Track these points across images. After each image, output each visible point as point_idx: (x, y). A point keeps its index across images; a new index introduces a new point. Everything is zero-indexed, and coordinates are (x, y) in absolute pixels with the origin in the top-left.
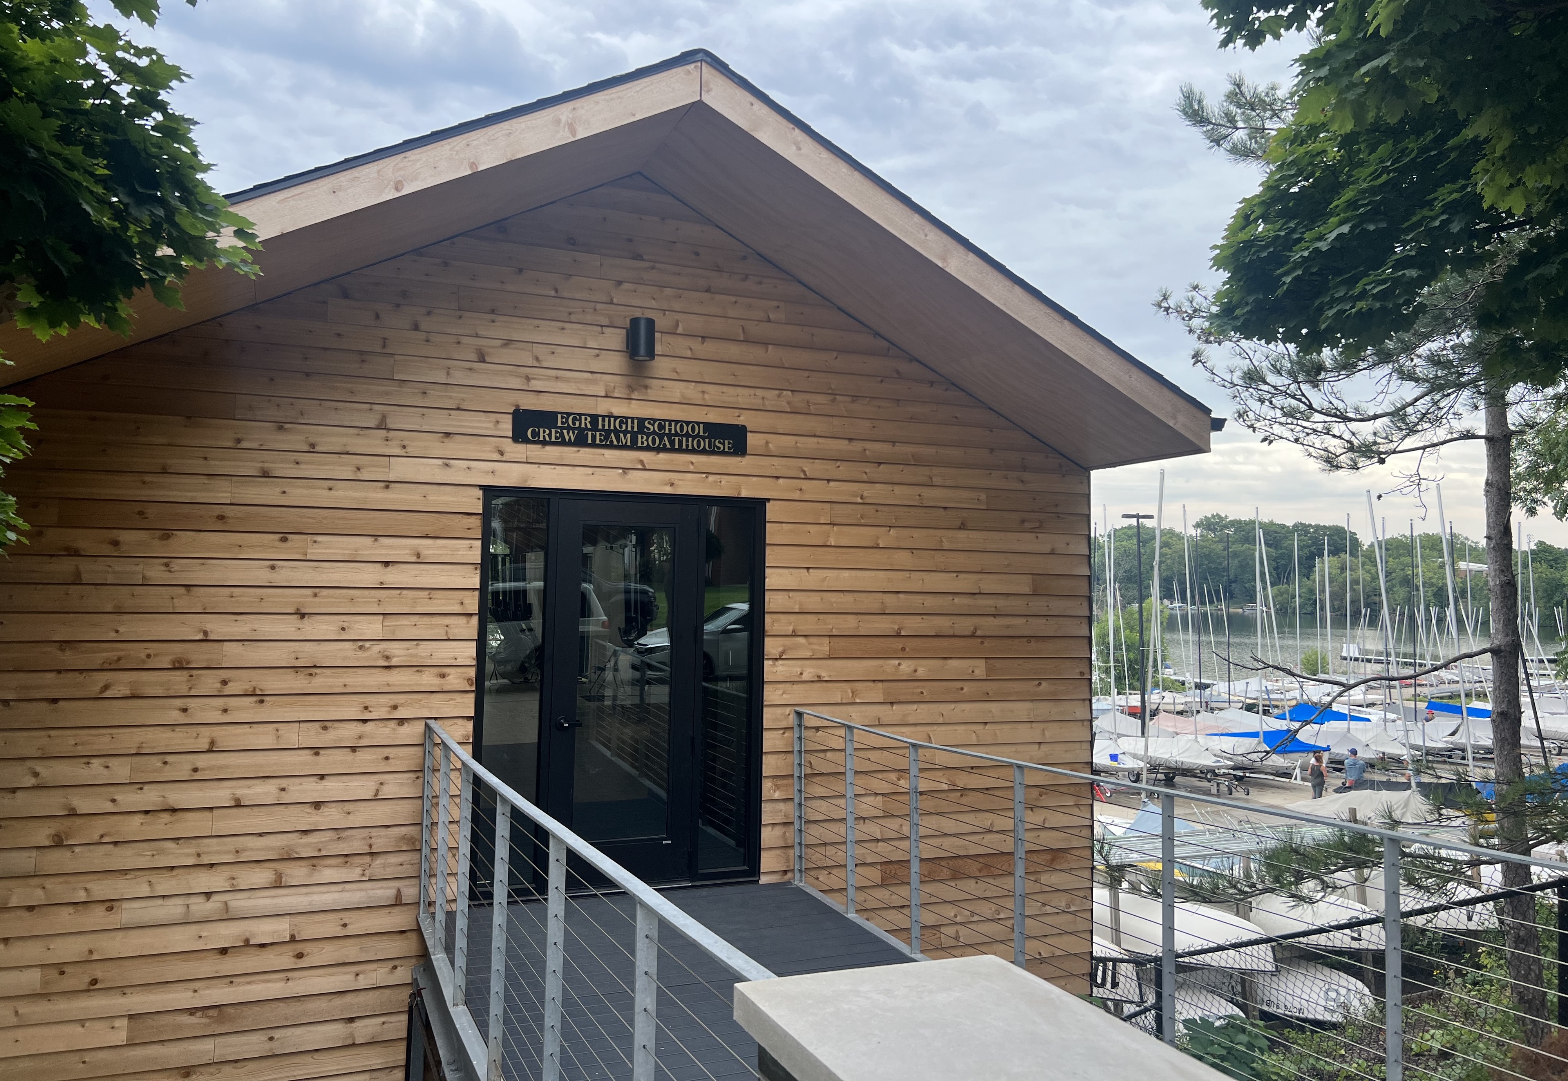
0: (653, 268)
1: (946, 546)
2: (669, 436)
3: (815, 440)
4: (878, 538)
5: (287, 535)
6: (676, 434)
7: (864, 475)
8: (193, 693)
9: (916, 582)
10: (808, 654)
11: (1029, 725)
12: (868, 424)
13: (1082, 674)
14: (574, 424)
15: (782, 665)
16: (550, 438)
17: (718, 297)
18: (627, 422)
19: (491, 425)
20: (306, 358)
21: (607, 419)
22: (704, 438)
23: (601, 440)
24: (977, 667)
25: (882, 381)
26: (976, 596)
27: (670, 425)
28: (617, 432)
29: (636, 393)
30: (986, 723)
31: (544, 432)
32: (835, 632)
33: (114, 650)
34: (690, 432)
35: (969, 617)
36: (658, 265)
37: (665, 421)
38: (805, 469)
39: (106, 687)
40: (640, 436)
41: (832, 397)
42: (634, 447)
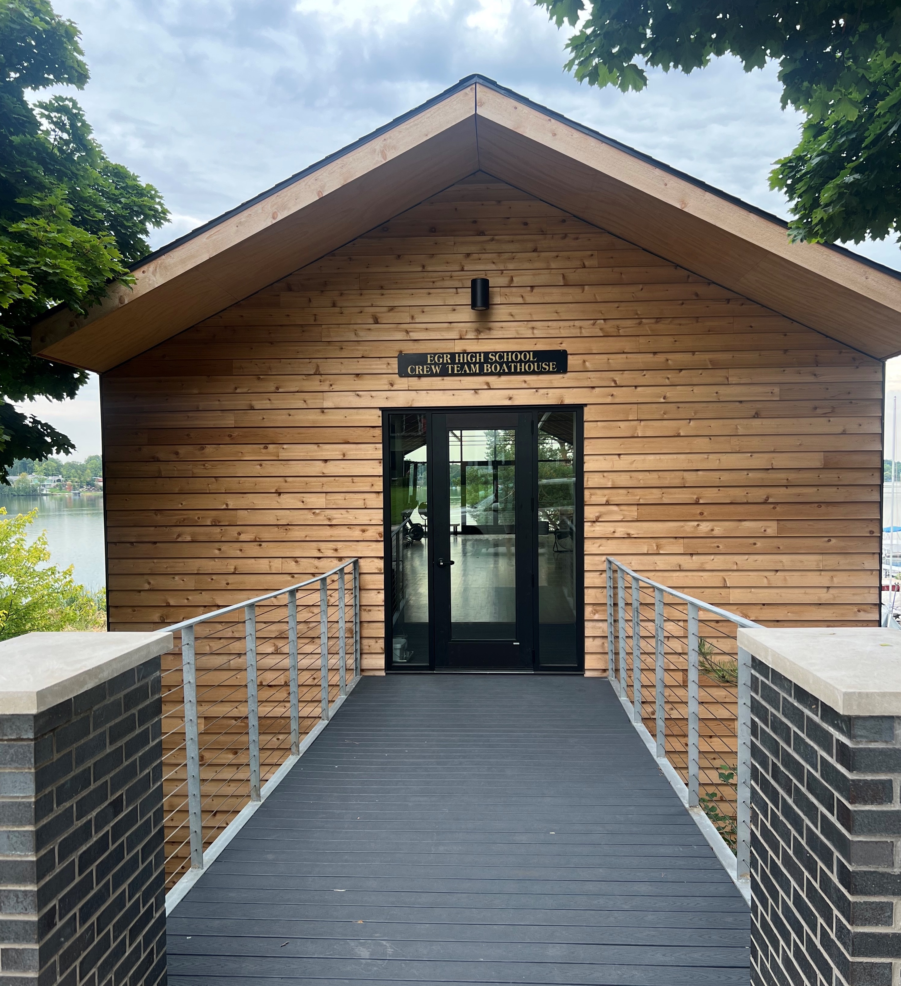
0: (492, 240)
1: (741, 431)
2: (507, 363)
3: (624, 356)
4: (679, 429)
5: (267, 445)
6: (513, 361)
7: (667, 380)
8: (223, 539)
9: (713, 462)
10: (620, 518)
11: (818, 573)
12: (671, 339)
13: (872, 532)
14: (439, 361)
15: (599, 526)
16: (423, 372)
17: (543, 254)
18: (476, 355)
19: (385, 366)
20: (270, 333)
21: (461, 355)
22: (533, 362)
23: (458, 371)
24: (769, 527)
25: (683, 304)
26: (770, 471)
27: (508, 355)
28: (469, 364)
29: (482, 334)
30: (777, 571)
31: (419, 368)
32: (642, 502)
33: (182, 515)
34: (523, 359)
35: (762, 488)
36: (496, 237)
37: (503, 352)
38: (616, 379)
39: (179, 536)
40: (485, 365)
41: (638, 321)
42: (481, 373)
